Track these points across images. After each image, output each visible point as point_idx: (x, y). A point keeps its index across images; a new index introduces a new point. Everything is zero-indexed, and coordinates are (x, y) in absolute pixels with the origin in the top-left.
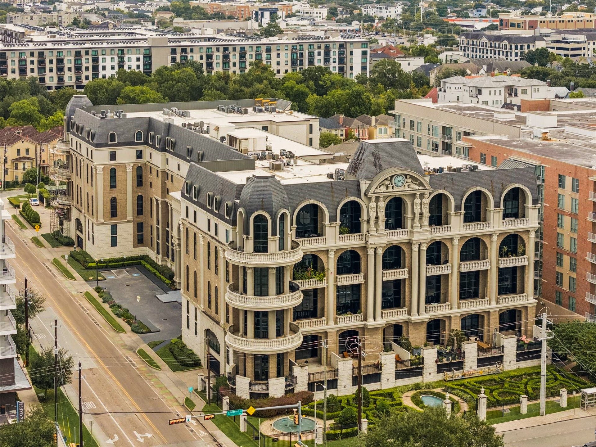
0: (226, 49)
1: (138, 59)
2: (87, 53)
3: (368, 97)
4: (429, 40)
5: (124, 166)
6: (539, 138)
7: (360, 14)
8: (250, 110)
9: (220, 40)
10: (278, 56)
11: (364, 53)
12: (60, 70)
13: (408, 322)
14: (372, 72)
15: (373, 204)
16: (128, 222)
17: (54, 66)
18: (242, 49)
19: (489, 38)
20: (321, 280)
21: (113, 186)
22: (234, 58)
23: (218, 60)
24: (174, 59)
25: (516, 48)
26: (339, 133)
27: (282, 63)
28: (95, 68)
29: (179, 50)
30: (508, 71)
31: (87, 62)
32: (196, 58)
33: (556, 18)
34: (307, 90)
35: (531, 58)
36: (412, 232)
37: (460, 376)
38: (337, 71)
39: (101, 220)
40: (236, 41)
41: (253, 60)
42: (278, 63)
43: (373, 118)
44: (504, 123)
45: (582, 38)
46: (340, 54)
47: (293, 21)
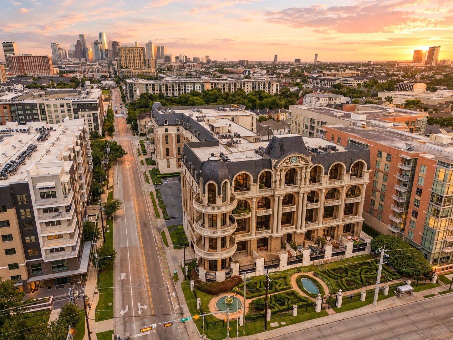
0: (229, 83)
1: (200, 87)
2: (182, 84)
3: (278, 102)
4: (299, 81)
5: (171, 134)
6: (360, 127)
7: (277, 72)
8: (228, 109)
9: (228, 80)
10: (248, 86)
11: (277, 85)
12: (173, 90)
13: (295, 233)
14: (280, 92)
15: (278, 173)
16: (174, 158)
17: (171, 89)
18: (235, 84)
19: (320, 80)
20: (248, 213)
21: (167, 143)
22: (232, 87)
23: (227, 86)
24: (212, 87)
25: (330, 83)
26: (266, 116)
27: (249, 88)
28: (185, 90)
29: (213, 84)
30: (327, 91)
31: (182, 87)
32: (219, 87)
33: (343, 73)
34: (256, 99)
35: (335, 86)
36: (300, 187)
37: (322, 263)
38: (267, 92)
39: (162, 157)
40: (234, 81)
41: (239, 87)
42: (247, 88)
43: (279, 110)
44: (339, 117)
45: (353, 79)
46: (269, 85)
47: (255, 75)
